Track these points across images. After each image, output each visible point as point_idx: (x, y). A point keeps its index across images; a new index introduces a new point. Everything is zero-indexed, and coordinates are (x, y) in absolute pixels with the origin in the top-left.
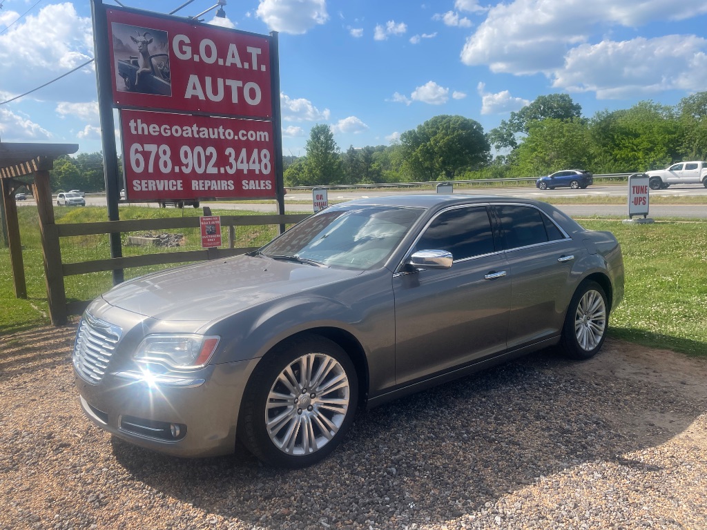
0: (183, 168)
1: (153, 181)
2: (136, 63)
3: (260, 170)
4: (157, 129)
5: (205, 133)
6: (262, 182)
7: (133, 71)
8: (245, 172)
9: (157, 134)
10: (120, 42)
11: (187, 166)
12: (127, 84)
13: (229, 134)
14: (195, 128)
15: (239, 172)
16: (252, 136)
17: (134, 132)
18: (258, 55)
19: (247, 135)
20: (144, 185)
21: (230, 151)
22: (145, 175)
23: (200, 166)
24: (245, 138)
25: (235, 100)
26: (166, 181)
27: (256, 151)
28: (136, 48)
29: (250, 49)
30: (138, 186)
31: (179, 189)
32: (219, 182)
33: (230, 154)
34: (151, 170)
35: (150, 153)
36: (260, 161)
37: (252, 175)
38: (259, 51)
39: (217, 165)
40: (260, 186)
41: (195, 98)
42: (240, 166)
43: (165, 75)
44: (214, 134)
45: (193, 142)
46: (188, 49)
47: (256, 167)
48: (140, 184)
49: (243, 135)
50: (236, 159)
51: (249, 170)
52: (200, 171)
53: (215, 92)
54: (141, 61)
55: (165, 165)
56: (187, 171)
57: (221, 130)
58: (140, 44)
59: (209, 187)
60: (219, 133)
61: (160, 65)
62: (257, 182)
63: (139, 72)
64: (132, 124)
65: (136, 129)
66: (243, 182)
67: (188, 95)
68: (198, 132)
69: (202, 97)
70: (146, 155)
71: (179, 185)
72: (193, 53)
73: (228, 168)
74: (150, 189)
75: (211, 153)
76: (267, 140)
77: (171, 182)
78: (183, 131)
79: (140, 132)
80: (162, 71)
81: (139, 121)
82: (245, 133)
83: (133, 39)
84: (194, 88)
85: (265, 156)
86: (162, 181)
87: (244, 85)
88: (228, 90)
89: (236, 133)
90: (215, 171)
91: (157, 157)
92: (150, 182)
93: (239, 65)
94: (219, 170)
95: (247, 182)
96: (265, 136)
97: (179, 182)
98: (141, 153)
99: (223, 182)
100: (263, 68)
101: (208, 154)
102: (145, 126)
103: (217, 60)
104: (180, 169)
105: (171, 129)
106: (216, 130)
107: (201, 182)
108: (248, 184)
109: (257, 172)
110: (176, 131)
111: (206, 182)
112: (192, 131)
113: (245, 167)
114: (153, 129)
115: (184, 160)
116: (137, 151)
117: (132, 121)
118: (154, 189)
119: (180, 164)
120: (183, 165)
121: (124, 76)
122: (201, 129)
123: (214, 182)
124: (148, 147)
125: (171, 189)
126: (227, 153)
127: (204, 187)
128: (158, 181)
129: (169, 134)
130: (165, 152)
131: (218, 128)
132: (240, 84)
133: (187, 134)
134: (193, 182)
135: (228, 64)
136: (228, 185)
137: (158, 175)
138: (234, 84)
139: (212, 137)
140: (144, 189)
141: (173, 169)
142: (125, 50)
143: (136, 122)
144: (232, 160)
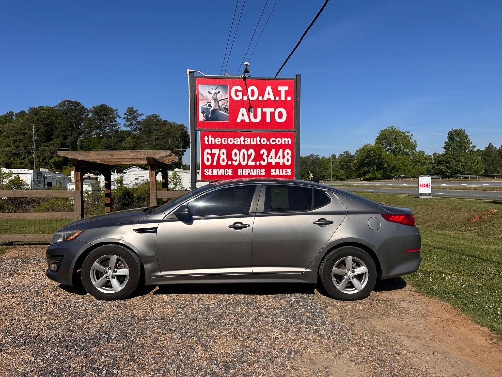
0: (234, 162)
1: (216, 170)
2: (210, 105)
3: (284, 163)
4: (220, 140)
5: (248, 141)
6: (284, 170)
7: (208, 110)
8: (273, 164)
9: (219, 143)
10: (202, 95)
11: (236, 161)
12: (204, 117)
13: (264, 141)
14: (242, 139)
15: (269, 164)
16: (279, 141)
17: (207, 143)
18: (285, 91)
19: (275, 141)
20: (210, 172)
21: (264, 151)
22: (212, 167)
23: (244, 161)
24: (274, 143)
25: (268, 120)
26: (223, 170)
27: (281, 151)
28: (210, 97)
29: (280, 88)
30: (207, 172)
31: (231, 174)
32: (255, 170)
33: (264, 153)
34: (215, 164)
35: (215, 154)
36: (284, 157)
37: (277, 166)
38: (286, 88)
39: (255, 160)
40: (283, 173)
41: (243, 121)
42: (270, 161)
43: (226, 110)
44: (253, 142)
45: (240, 147)
46: (240, 94)
47: (281, 161)
48: (209, 172)
49: (273, 141)
50: (267, 156)
51: (275, 163)
52: (243, 164)
53: (256, 117)
54: (213, 104)
55: (223, 160)
56: (235, 164)
57: (258, 139)
58: (213, 94)
59: (249, 173)
60: (257, 141)
61: (223, 105)
62: (281, 170)
63: (211, 110)
64: (206, 138)
65: (208, 141)
66: (272, 170)
67: (239, 120)
68: (244, 141)
69: (247, 120)
70: (213, 155)
71: (231, 172)
72: (243, 96)
73: (262, 162)
74: (214, 174)
75: (251, 153)
76: (290, 143)
77: (226, 170)
78: (234, 141)
79: (210, 143)
80: (224, 108)
81: (210, 137)
82: (274, 140)
83: (209, 92)
84: (242, 115)
85: (288, 154)
86: (221, 170)
87: (275, 110)
88: (264, 114)
89: (268, 140)
90: (253, 163)
91: (219, 156)
92: (214, 170)
93: (272, 99)
94: (256, 163)
95: (274, 170)
96: (288, 141)
97: (231, 170)
98: (210, 154)
99: (258, 170)
100: (289, 98)
101: (249, 153)
102: (213, 139)
103: (258, 98)
104: (232, 163)
105: (227, 140)
106: (255, 139)
107: (244, 170)
108: (275, 171)
109: (281, 164)
110: (231, 141)
111: (247, 170)
112: (240, 141)
113: (273, 161)
114: (218, 141)
115: (234, 158)
116: (208, 153)
117: (206, 137)
118: (216, 174)
119: (232, 160)
120: (234, 160)
121: (203, 113)
122: (246, 139)
123: (252, 170)
124: (214, 151)
125: (226, 174)
126: (261, 152)
127: (245, 173)
128: (218, 170)
129: (226, 143)
130: (223, 153)
131: (256, 138)
132: (272, 110)
133: (237, 142)
134: (239, 170)
135: (265, 99)
136: (261, 172)
137: (219, 166)
138: (268, 111)
139: (252, 143)
140: (210, 174)
141: (228, 163)
142: (205, 99)
143: (208, 137)
144: (264, 157)
